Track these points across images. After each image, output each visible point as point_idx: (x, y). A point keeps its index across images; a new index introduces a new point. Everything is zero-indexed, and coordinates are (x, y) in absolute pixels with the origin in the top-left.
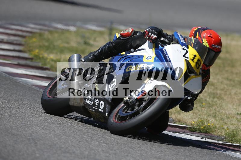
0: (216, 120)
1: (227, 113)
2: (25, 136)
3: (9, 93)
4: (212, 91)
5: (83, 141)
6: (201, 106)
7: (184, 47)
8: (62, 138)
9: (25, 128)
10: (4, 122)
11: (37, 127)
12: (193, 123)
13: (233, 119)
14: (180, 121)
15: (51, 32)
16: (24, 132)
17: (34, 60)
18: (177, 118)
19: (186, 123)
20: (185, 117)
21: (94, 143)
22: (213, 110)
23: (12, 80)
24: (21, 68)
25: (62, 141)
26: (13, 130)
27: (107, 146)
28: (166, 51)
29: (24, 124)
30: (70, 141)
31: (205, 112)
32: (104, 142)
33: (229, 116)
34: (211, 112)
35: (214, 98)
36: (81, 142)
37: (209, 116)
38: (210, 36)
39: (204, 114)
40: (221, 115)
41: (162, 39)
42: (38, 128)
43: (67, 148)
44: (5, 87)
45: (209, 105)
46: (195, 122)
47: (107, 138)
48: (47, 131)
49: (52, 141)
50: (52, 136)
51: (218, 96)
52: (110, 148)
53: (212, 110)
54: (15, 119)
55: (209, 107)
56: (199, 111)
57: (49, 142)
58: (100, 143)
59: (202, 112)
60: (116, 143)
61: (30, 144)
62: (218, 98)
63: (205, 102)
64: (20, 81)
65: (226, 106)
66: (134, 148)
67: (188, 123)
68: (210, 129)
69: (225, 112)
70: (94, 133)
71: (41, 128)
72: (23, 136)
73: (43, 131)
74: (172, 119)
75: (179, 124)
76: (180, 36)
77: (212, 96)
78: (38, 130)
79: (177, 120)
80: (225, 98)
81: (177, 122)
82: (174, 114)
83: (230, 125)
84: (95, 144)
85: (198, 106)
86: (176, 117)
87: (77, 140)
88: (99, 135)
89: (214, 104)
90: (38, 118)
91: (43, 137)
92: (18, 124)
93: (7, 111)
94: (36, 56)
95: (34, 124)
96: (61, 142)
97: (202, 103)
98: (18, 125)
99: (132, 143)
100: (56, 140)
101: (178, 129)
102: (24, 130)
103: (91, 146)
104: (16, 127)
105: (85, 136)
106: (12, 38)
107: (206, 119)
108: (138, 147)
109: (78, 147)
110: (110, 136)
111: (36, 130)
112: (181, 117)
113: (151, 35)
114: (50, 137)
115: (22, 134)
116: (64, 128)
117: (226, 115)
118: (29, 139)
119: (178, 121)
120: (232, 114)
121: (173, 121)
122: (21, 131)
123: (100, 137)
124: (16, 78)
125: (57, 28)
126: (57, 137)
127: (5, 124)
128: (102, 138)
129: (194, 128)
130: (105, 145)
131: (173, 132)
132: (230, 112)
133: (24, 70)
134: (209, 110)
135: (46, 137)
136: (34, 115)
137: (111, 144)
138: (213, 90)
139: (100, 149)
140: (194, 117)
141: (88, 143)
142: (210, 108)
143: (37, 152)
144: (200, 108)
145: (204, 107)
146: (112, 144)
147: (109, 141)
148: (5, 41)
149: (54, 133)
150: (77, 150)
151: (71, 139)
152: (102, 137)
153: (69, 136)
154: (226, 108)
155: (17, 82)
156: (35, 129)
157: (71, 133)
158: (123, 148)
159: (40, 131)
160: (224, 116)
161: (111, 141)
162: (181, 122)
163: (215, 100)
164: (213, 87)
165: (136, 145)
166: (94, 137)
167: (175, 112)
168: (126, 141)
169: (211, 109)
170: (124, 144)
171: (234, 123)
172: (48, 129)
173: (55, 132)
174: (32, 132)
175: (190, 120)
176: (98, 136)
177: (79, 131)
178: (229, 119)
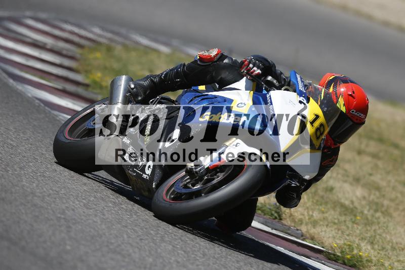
0: (373, 248)
1: (394, 241)
2: (53, 211)
3: (39, 135)
4: (376, 200)
5: (147, 239)
6: (353, 220)
7: (301, 99)
8: (114, 227)
9: (55, 198)
10: (22, 181)
11: (76, 200)
12: (335, 246)
13: (401, 252)
14: (312, 239)
15: (126, 47)
16: (53, 205)
17: (90, 89)
18: (308, 232)
19: (322, 243)
20: (323, 233)
21: (165, 246)
22: (372, 231)
23: (48, 115)
24: (66, 97)
25: (112, 232)
26: (35, 198)
27: (186, 255)
28: (270, 99)
29: (55, 192)
30: (127, 234)
31: (358, 232)
32: (182, 248)
33: (397, 248)
34: (367, 233)
35: (376, 211)
36: (143, 241)
37: (363, 240)
38: (351, 95)
39: (355, 234)
40: (383, 242)
41: (270, 78)
42: (78, 202)
43: (120, 245)
44: (35, 123)
45: (366, 221)
46: (338, 246)
47: (189, 242)
48: (91, 211)
49: (97, 229)
50: (99, 221)
51: (383, 209)
52: (189, 260)
53: (370, 231)
54: (42, 180)
55: (366, 225)
56: (348, 227)
57: (92, 230)
58: (176, 249)
59: (352, 231)
60: (201, 254)
61: (60, 226)
62: (382, 213)
63: (361, 215)
64: (60, 119)
65: (394, 229)
66: (230, 267)
67: (326, 244)
68: (361, 261)
69: (391, 239)
70: (168, 229)
71: (82, 204)
72: (50, 211)
73: (85, 210)
74: (300, 232)
75: (311, 243)
76: (299, 79)
77: (374, 207)
78: (76, 206)
79: (308, 236)
80: (395, 214)
81: (308, 238)
82: (307, 224)
83: (395, 261)
84: (167, 247)
85: (348, 219)
86: (307, 230)
87: (138, 236)
88: (175, 235)
89: (375, 221)
90: (80, 186)
91: (82, 219)
92: (45, 189)
93: (31, 164)
94: (95, 82)
95: (71, 195)
96: (111, 234)
97: (355, 216)
98: (44, 192)
99: (228, 259)
100: (104, 229)
101: (307, 251)
102: (54, 202)
103: (159, 250)
104: (40, 193)
105: (152, 232)
106: (61, 45)
107: (357, 245)
108: (237, 268)
109: (138, 248)
110: (194, 240)
111: (74, 206)
112: (316, 232)
113: (253, 68)
114: (95, 222)
115: (49, 208)
116: (119, 212)
117: (391, 244)
118: (60, 218)
119: (310, 238)
120: (401, 244)
121: (302, 236)
122: (48, 201)
123: (176, 238)
124: (56, 113)
125: (137, 43)
126: (105, 225)
127: (24, 186)
128: (180, 241)
129: (334, 255)
130: (183, 253)
131: (299, 254)
132: (400, 240)
133: (70, 102)
134: (365, 229)
135: (87, 220)
136: (74, 180)
137: (193, 254)
138: (378, 198)
139: (173, 259)
140: (338, 237)
141: (156, 244)
142: (368, 226)
143: (68, 242)
144: (351, 223)
145: (357, 224)
146: (196, 253)
147: (191, 248)
148: (48, 47)
149: (102, 216)
150: (135, 252)
151: (129, 231)
152: (181, 239)
153: (126, 227)
154: (393, 232)
155: (56, 120)
156: (71, 203)
157: (130, 222)
158: (211, 264)
159: (79, 207)
160: (388, 244)
161: (194, 249)
162: (316, 241)
163: (378, 214)
164: (377, 193)
165: (233, 264)
166: (166, 236)
167: (307, 221)
168: (219, 254)
169: (369, 228)
170: (214, 257)
171: (402, 259)
172: (94, 208)
173: (104, 215)
174: (67, 207)
175: (330, 240)
176: (174, 237)
177: (143, 221)
178: (395, 252)
